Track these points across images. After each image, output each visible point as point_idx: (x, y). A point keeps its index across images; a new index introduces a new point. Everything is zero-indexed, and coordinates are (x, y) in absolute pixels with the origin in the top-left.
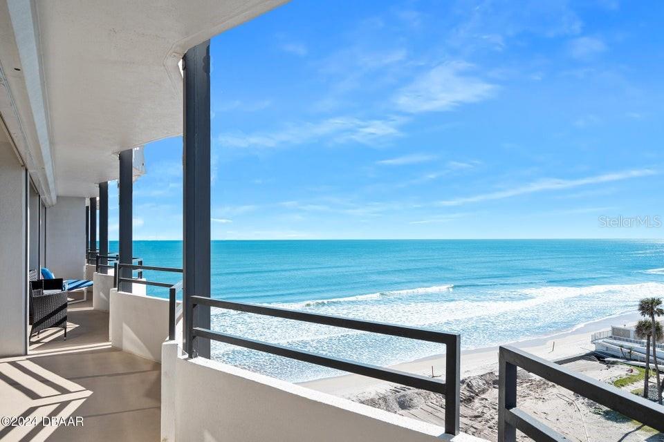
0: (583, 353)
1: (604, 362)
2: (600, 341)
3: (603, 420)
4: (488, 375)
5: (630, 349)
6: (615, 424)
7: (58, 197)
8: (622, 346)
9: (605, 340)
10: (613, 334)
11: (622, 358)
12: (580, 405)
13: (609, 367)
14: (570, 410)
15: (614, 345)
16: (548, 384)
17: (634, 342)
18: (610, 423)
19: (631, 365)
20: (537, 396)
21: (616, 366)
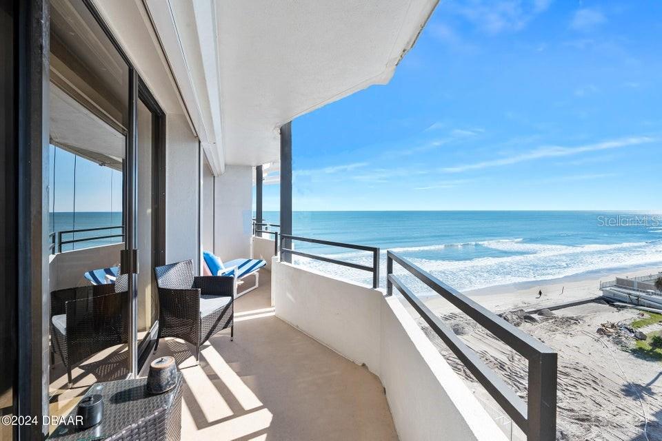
0: (594, 297)
1: (614, 306)
2: (608, 289)
3: (632, 357)
4: (519, 312)
5: (638, 297)
6: (645, 362)
7: (226, 165)
8: (630, 294)
9: (612, 288)
10: (617, 283)
11: (630, 303)
12: (606, 343)
13: (620, 310)
14: (598, 345)
15: (623, 292)
16: (570, 322)
17: (638, 291)
18: (640, 361)
19: (640, 310)
20: (564, 331)
21: (625, 310)
